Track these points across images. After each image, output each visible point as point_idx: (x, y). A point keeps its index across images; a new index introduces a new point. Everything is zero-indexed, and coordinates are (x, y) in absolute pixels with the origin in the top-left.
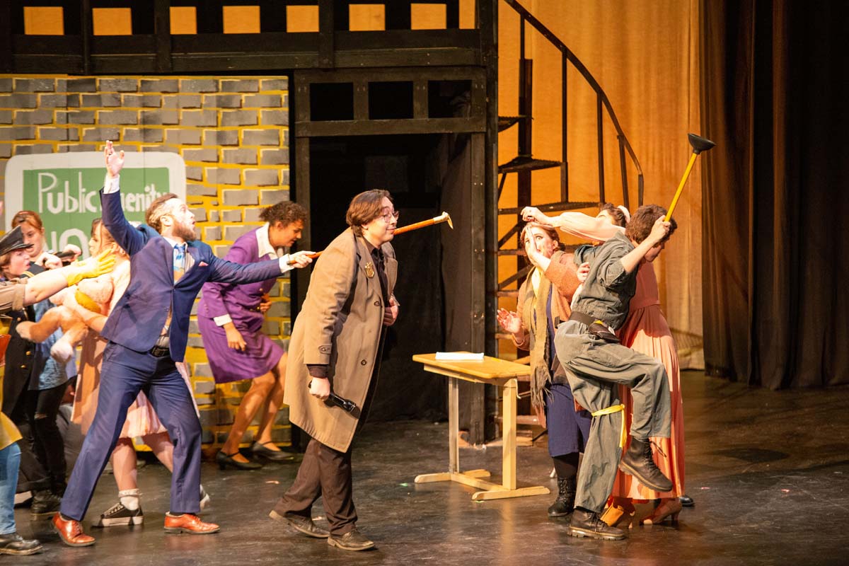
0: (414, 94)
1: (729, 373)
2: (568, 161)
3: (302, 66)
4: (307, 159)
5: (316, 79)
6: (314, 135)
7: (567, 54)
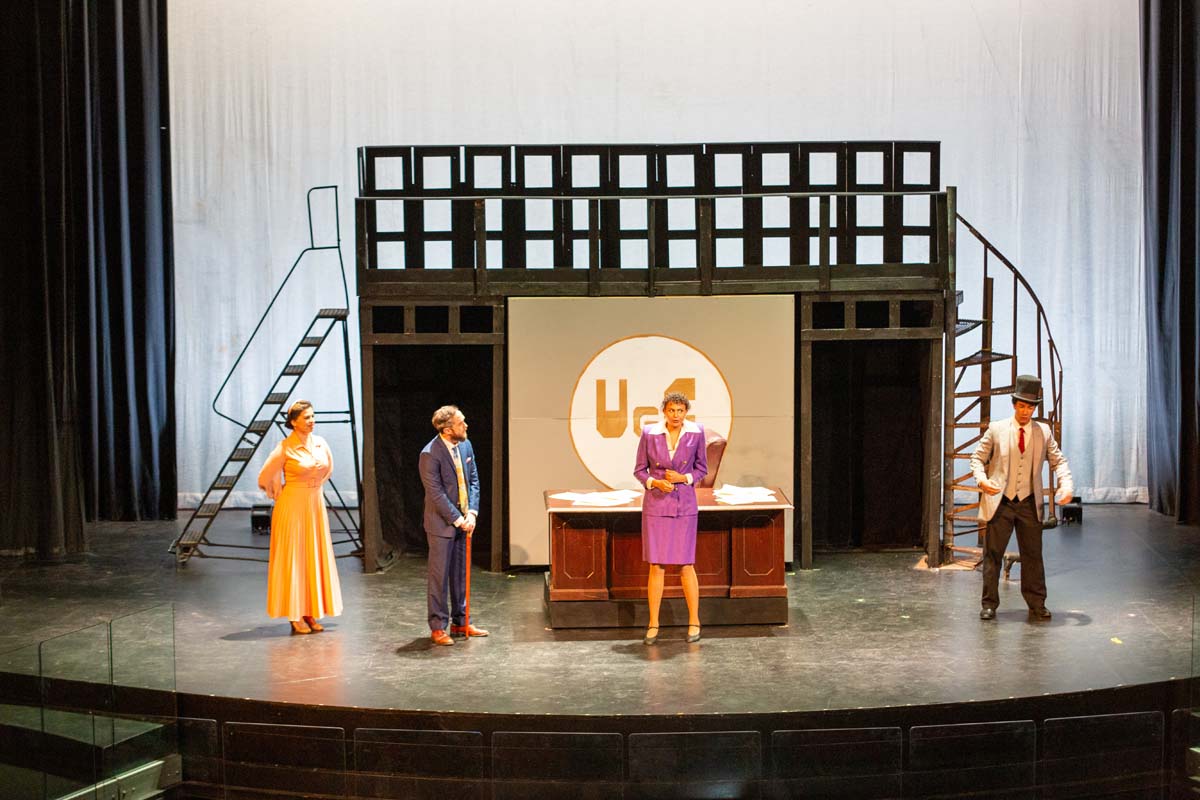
0: (890, 310)
1: (1161, 509)
2: (1017, 354)
3: (806, 290)
4: (810, 356)
5: (817, 299)
6: (816, 339)
7: (1017, 275)
